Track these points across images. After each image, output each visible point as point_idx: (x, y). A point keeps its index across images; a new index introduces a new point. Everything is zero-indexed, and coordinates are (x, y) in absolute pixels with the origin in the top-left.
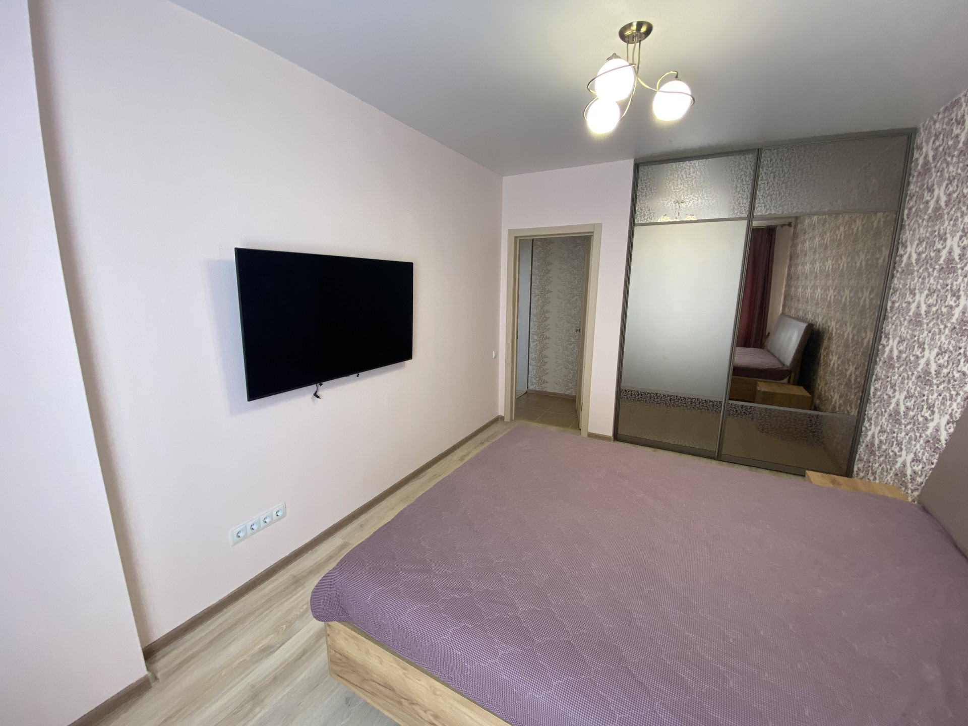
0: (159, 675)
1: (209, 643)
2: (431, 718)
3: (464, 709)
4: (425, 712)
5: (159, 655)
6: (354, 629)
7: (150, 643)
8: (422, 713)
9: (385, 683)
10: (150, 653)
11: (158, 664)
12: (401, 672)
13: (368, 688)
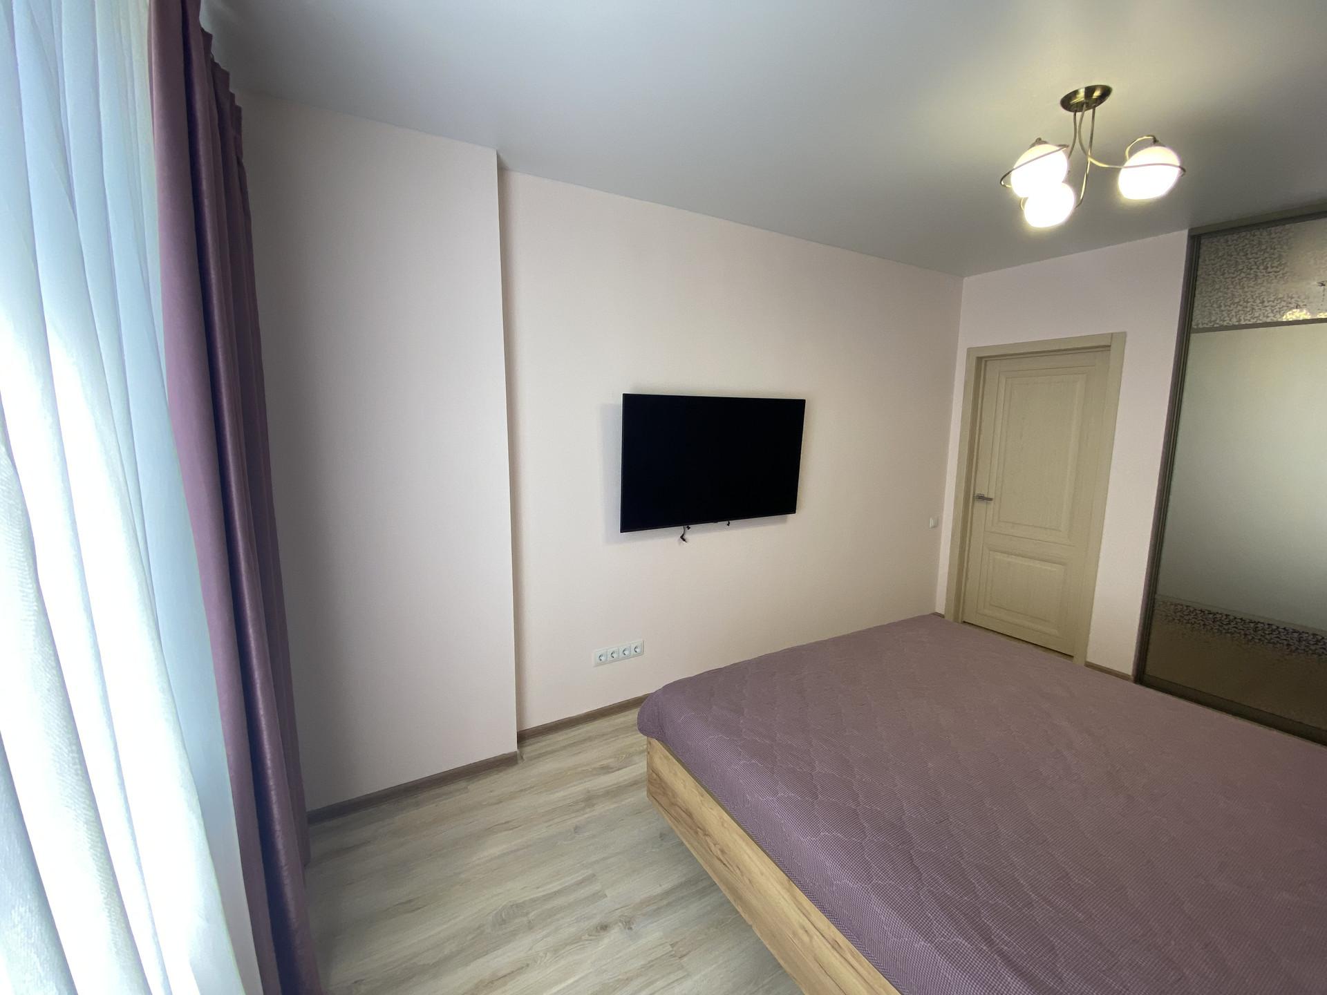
0: (524, 757)
1: (564, 747)
2: (719, 852)
3: (744, 845)
4: (715, 845)
5: (528, 742)
6: (669, 750)
7: (525, 729)
8: (713, 847)
9: (687, 809)
10: (523, 737)
11: (528, 748)
12: (699, 799)
13: (673, 812)
